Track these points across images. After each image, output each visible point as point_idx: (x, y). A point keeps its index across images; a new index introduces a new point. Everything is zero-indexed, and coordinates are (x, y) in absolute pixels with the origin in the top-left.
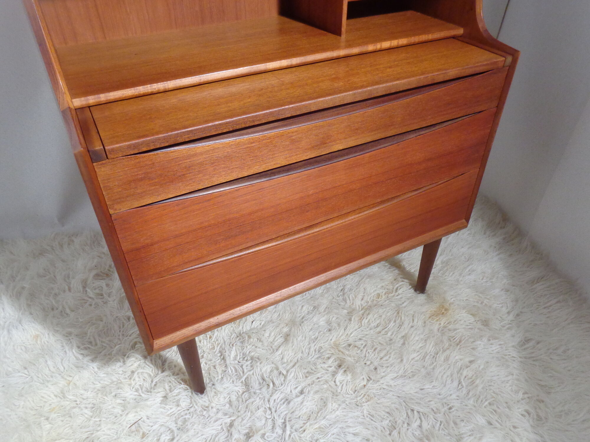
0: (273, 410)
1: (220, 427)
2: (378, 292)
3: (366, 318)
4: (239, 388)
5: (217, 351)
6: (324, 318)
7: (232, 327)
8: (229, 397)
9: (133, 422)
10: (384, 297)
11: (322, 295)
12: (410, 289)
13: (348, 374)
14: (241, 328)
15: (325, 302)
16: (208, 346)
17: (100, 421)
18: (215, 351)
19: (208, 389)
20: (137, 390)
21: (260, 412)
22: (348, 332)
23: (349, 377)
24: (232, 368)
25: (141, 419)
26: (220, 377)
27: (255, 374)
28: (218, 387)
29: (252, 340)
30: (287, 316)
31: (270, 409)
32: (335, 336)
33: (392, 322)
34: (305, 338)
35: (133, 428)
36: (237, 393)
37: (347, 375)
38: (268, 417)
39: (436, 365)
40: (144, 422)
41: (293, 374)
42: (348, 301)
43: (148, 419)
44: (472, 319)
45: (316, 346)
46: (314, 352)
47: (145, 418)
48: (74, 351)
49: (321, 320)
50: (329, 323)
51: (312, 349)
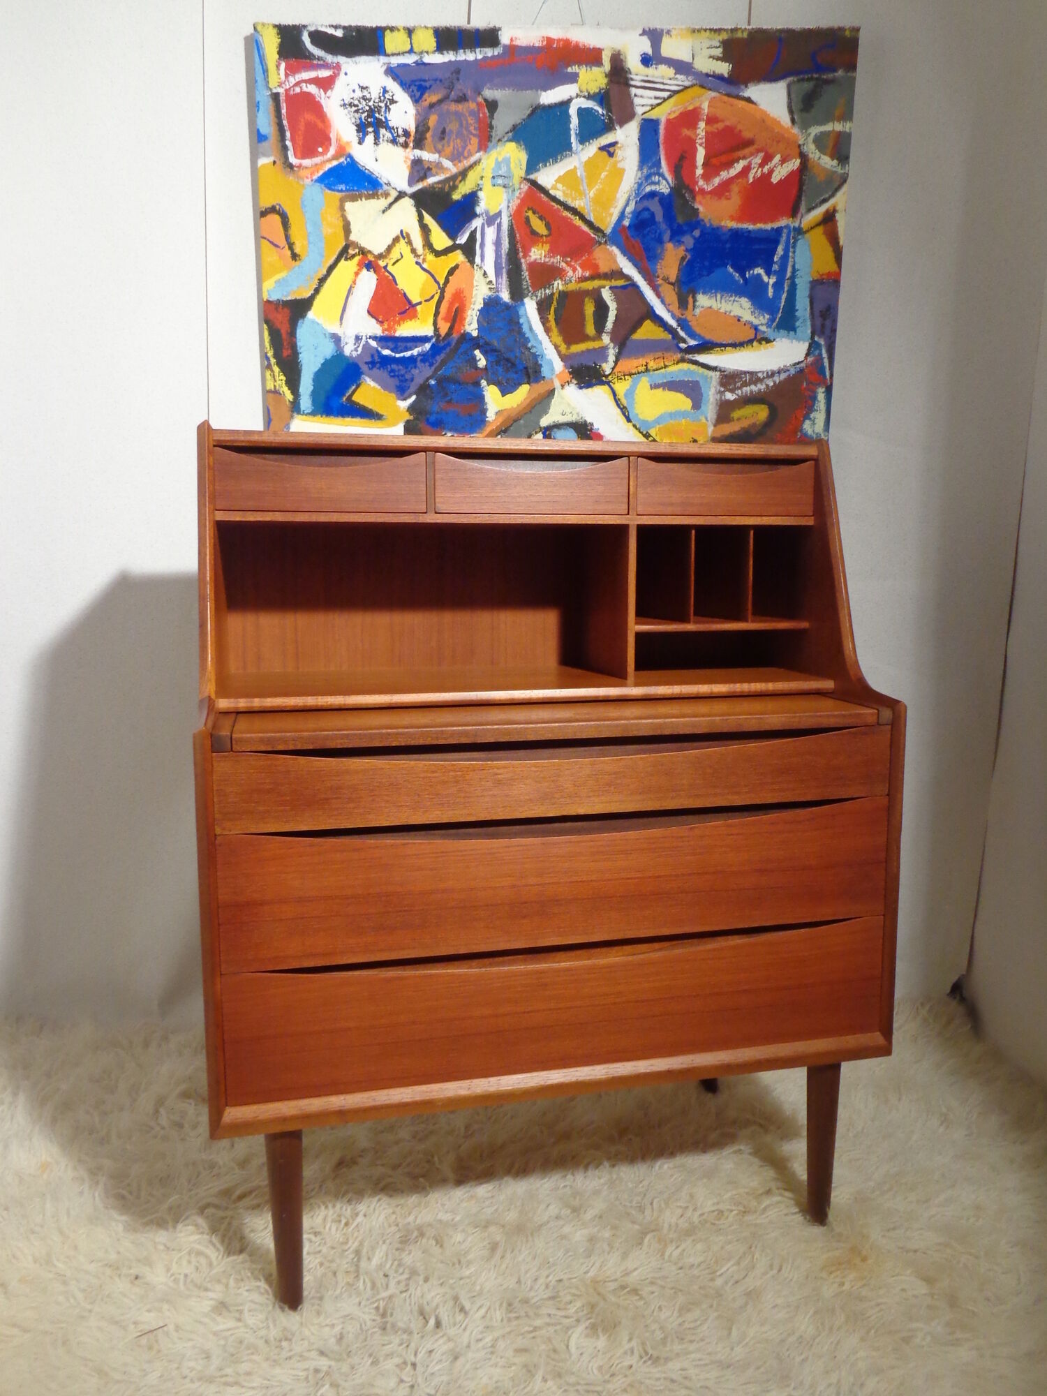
0: (419, 1368)
1: (303, 1374)
2: (721, 1207)
3: (677, 1247)
4: (368, 1316)
5: (351, 1249)
6: (585, 1232)
7: (394, 1213)
8: (343, 1328)
9: (147, 1328)
10: (730, 1219)
11: (597, 1192)
12: (796, 1213)
13: (601, 1335)
14: (411, 1218)
15: (599, 1206)
16: (338, 1236)
17: (90, 1311)
18: (347, 1248)
19: (306, 1306)
20: (176, 1281)
21: (389, 1365)
22: (630, 1264)
23: (602, 1342)
24: (367, 1280)
25: (165, 1328)
26: (338, 1292)
27: (408, 1301)
28: (328, 1305)
29: (424, 1241)
30: (512, 1216)
31: (414, 1365)
32: (597, 1265)
33: (731, 1263)
34: (534, 1258)
35: (144, 1341)
36: (361, 1325)
37: (598, 1337)
38: (405, 1379)
39: (807, 1358)
40: (167, 1334)
41: (482, 1311)
42: (648, 1212)
43: (177, 1331)
44: (921, 1289)
45: (550, 1278)
46: (543, 1287)
47: (171, 1327)
48: (97, 1195)
49: (579, 1233)
50: (592, 1239)
51: (541, 1280)
